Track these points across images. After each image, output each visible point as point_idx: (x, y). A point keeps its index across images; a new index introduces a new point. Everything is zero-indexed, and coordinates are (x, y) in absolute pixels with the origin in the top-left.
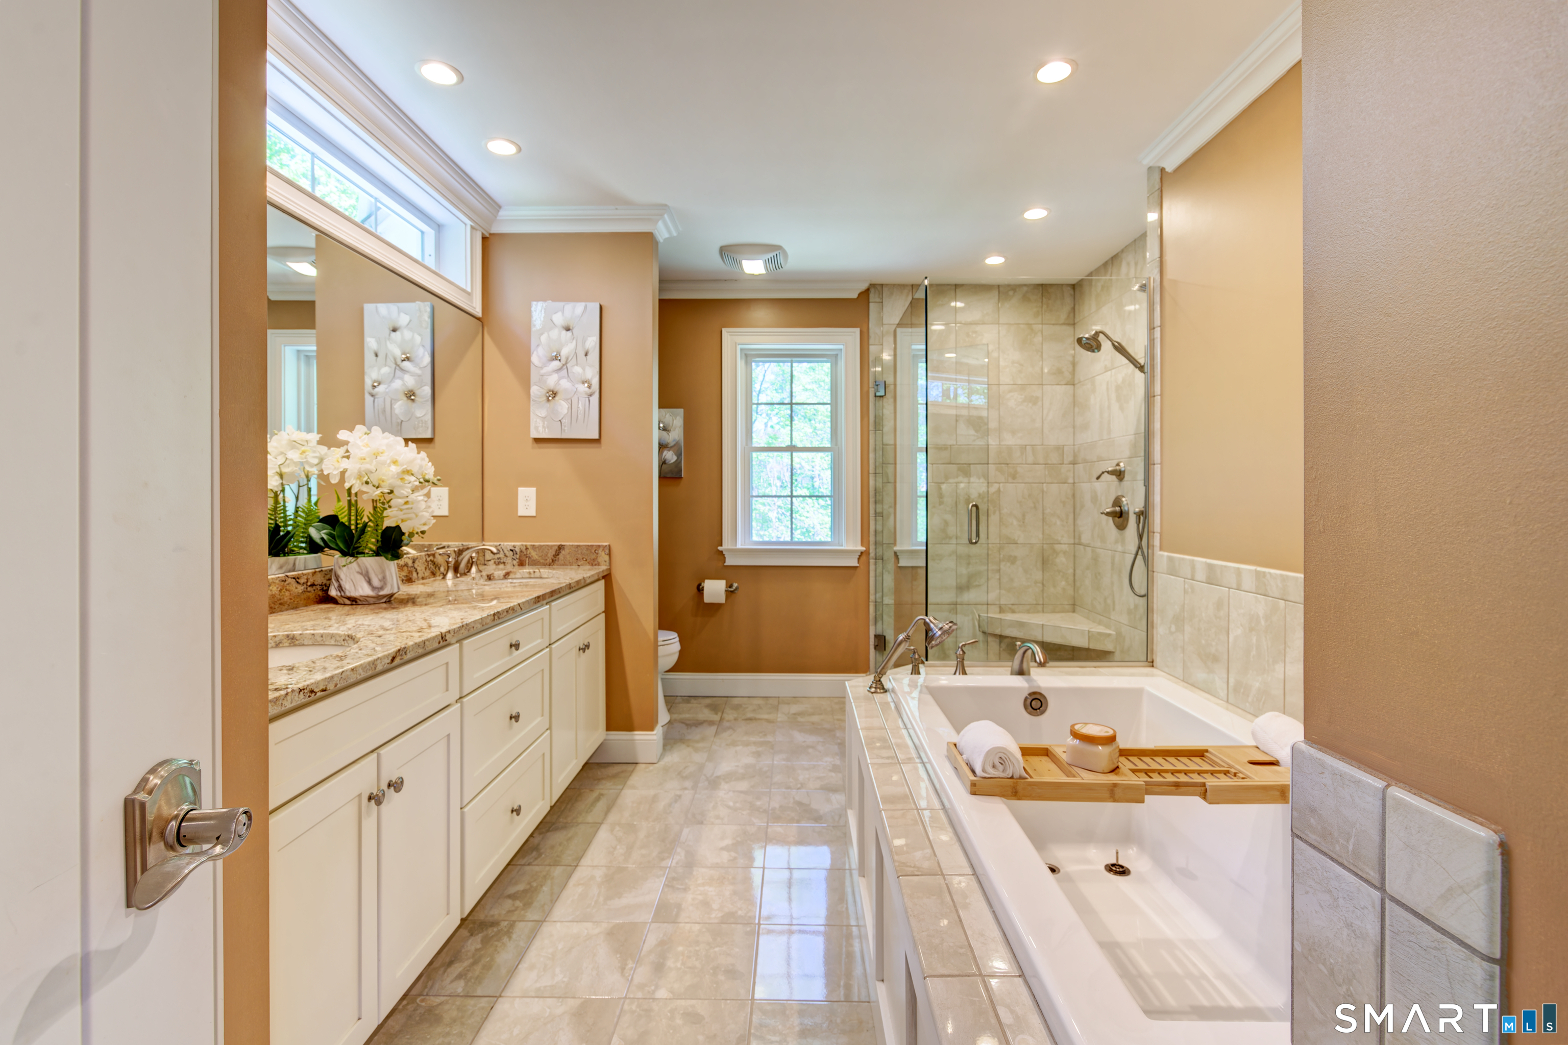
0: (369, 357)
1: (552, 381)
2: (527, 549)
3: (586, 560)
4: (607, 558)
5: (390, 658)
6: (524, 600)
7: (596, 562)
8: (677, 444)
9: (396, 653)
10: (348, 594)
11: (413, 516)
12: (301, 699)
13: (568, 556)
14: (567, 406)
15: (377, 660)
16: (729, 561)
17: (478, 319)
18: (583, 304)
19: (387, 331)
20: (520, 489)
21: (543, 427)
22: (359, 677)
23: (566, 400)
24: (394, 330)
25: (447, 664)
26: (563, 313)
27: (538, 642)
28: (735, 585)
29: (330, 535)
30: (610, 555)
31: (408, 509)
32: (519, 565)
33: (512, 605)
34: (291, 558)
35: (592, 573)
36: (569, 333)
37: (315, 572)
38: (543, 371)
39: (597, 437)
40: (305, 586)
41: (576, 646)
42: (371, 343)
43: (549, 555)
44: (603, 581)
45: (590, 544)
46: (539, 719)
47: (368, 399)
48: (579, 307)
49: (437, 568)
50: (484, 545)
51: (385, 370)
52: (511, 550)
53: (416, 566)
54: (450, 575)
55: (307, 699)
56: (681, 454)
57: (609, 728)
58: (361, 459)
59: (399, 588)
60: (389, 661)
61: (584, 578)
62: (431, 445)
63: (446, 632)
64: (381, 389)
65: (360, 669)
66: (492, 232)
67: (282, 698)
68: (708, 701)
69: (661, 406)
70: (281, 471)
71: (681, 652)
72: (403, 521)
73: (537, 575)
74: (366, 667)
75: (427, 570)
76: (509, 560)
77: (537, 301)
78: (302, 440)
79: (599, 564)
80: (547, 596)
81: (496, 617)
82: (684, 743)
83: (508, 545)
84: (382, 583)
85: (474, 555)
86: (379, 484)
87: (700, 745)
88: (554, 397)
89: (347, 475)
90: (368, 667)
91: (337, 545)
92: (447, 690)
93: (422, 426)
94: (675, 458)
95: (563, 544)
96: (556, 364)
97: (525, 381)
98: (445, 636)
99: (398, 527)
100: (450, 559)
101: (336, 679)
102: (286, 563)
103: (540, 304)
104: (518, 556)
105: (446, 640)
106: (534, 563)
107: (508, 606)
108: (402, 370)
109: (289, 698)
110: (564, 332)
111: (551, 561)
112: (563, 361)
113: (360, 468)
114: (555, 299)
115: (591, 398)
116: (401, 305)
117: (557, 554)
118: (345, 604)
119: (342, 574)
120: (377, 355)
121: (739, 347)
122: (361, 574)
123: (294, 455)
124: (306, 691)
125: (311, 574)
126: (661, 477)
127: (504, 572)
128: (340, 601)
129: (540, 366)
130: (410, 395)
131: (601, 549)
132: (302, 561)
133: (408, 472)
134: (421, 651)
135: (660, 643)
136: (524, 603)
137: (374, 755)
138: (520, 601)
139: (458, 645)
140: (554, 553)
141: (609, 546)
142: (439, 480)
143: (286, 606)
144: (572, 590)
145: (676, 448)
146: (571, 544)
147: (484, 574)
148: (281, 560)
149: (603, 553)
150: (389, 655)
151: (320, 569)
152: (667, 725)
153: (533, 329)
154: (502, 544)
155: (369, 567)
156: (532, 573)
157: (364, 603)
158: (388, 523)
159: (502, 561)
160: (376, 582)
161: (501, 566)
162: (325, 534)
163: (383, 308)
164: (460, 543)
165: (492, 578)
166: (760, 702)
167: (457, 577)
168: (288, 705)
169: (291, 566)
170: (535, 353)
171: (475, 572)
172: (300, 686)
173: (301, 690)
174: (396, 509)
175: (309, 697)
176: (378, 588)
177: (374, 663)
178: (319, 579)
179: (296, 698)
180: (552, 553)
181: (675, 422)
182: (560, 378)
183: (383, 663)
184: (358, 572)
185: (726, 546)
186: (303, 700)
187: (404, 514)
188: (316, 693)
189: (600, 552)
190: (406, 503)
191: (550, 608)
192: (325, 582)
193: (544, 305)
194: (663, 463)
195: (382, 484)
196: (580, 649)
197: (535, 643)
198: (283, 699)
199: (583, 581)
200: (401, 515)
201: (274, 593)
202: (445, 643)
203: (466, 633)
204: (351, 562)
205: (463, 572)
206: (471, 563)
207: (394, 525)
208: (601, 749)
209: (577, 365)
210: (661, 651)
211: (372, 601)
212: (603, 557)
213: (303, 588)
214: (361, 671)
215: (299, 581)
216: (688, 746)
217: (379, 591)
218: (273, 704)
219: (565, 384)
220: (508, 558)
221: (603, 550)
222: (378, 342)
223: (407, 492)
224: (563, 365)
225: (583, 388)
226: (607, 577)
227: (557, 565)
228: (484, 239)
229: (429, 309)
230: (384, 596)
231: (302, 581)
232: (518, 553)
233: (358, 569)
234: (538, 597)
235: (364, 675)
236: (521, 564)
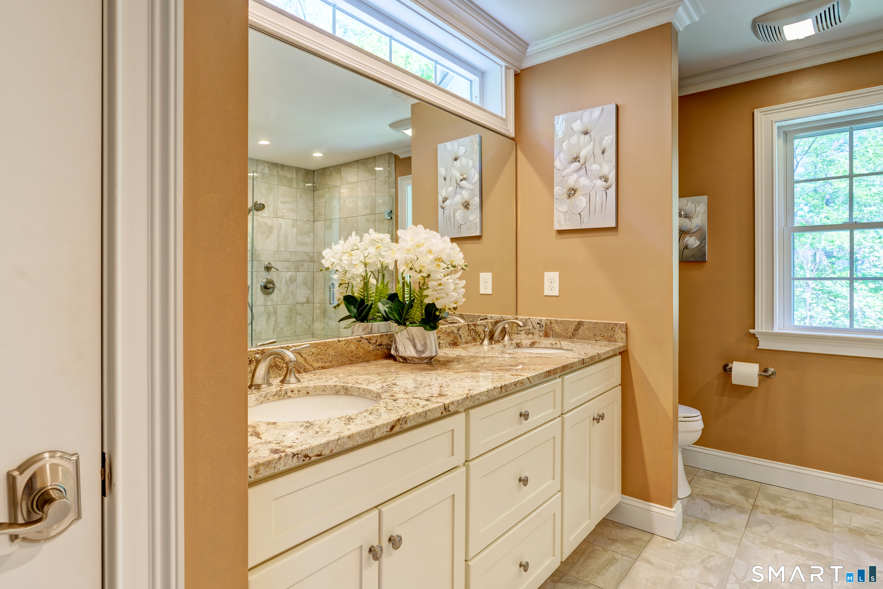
0: (441, 180)
1: (572, 181)
2: (551, 323)
3: (604, 336)
4: (624, 335)
5: (389, 427)
6: (533, 374)
7: (613, 339)
8: (700, 229)
9: (396, 423)
10: (401, 354)
11: (444, 295)
12: (295, 462)
13: (587, 332)
14: (586, 201)
15: (375, 428)
16: (763, 345)
17: (512, 139)
18: (600, 108)
19: (452, 161)
20: (545, 273)
21: (565, 220)
22: (356, 444)
23: (584, 195)
24: (456, 159)
25: (453, 430)
26: (582, 120)
27: (550, 412)
28: (771, 370)
29: (390, 308)
30: (626, 333)
31: (441, 289)
32: (544, 336)
33: (521, 378)
34: (370, 324)
35: (607, 349)
36: (587, 137)
37: (382, 335)
38: (564, 173)
39: (613, 225)
40: (375, 345)
41: (590, 416)
42: (442, 171)
43: (570, 329)
44: (620, 356)
45: (607, 322)
46: (550, 482)
47: (440, 211)
48: (596, 112)
49: (478, 336)
50: (517, 319)
51: (450, 189)
52: (538, 323)
53: (460, 333)
54: (486, 342)
55: (301, 463)
56: (705, 239)
57: (625, 491)
58: (408, 251)
59: (436, 352)
60: (388, 429)
61: (598, 354)
62: (480, 241)
63: (449, 403)
64: (447, 203)
65: (358, 437)
66: (522, 68)
67: (275, 461)
68: (736, 482)
69: (682, 194)
70: (365, 262)
71: (703, 430)
72: (437, 299)
73: (558, 346)
74: (363, 434)
75: (469, 336)
76: (536, 332)
77: (559, 114)
78: (379, 239)
79: (616, 341)
80: (559, 371)
81: (503, 390)
82: (707, 525)
83: (536, 319)
84: (424, 347)
85: (507, 326)
86: (421, 270)
87: (728, 533)
88: (574, 193)
89: (398, 263)
90: (366, 434)
91: (394, 316)
92: (453, 455)
93: (474, 227)
94: (698, 243)
95: (582, 320)
96: (576, 165)
97: (550, 184)
98: (448, 406)
99: (434, 304)
100: (486, 329)
101: (331, 445)
102: (367, 327)
103: (561, 117)
104: (544, 329)
105: (449, 411)
106: (557, 336)
107: (517, 380)
108: (461, 187)
109: (282, 461)
110: (583, 136)
111: (571, 334)
112: (582, 161)
113: (406, 257)
114: (574, 110)
115: (608, 191)
116: (460, 140)
117: (577, 329)
118: (400, 362)
119: (398, 337)
120: (445, 179)
121: (776, 126)
122: (409, 339)
123: (372, 250)
124: (299, 456)
125: (379, 337)
126: (682, 261)
127: (531, 341)
128: (398, 358)
129: (562, 169)
130: (466, 205)
131: (618, 327)
132: (377, 327)
133: (440, 260)
134: (422, 420)
135: (680, 419)
136: (533, 377)
137: (376, 512)
138: (529, 375)
139: (463, 414)
140: (574, 328)
141: (626, 324)
142: (466, 266)
143: (361, 360)
144: (585, 365)
145: (699, 233)
146: (590, 321)
147: (514, 342)
148: (365, 324)
149: (620, 331)
150: (388, 424)
151: (386, 333)
152: (688, 499)
153: (556, 139)
154: (531, 318)
155: (414, 334)
156: (554, 344)
157: (412, 362)
158: (427, 301)
159: (531, 332)
160: (419, 347)
161: (531, 336)
162: (387, 307)
163: (449, 145)
164: (500, 316)
165: (520, 346)
166: (805, 499)
167: (492, 344)
168: (281, 467)
169: (369, 329)
170: (558, 158)
171: (507, 340)
172: (294, 451)
173: (295, 455)
174: (432, 290)
175: (303, 461)
176: (420, 352)
177: (372, 430)
178: (385, 341)
179: (290, 462)
180: (572, 327)
181: (697, 208)
182: (579, 177)
183: (382, 431)
184: (407, 338)
185: (760, 328)
186: (297, 464)
187: (438, 294)
188: (310, 458)
189: (617, 329)
190: (440, 285)
191: (562, 381)
192: (389, 343)
193: (565, 117)
194: (684, 249)
195: (423, 270)
196: (594, 419)
197: (547, 413)
198: (276, 463)
199: (597, 357)
200: (436, 295)
201: (352, 349)
202: (448, 413)
203: (471, 404)
204: (402, 330)
205: (497, 340)
206: (504, 332)
207: (431, 302)
208: (616, 509)
209: (595, 163)
210: (681, 426)
211: (417, 361)
212: (620, 334)
213: (373, 346)
214: (358, 438)
215: (370, 341)
216: (713, 531)
217: (421, 354)
218: (265, 466)
219: (584, 181)
220: (536, 330)
221: (620, 328)
222: (446, 170)
223: (440, 276)
224: (582, 165)
225: (600, 183)
226: (624, 354)
227: (577, 339)
228: (517, 75)
229: (478, 139)
230: (426, 358)
231: (373, 341)
232: (544, 326)
233: (407, 336)
234: (549, 372)
235: (360, 441)
236: (546, 335)
